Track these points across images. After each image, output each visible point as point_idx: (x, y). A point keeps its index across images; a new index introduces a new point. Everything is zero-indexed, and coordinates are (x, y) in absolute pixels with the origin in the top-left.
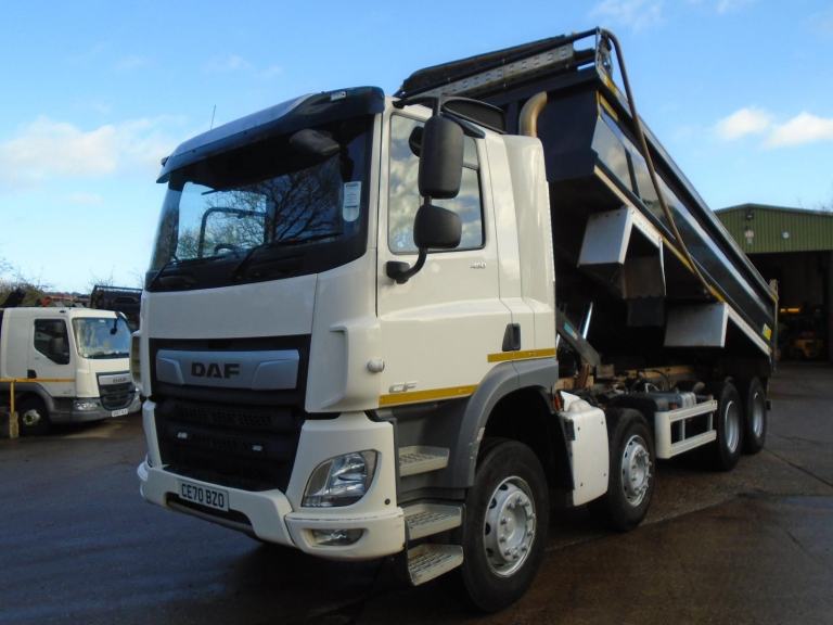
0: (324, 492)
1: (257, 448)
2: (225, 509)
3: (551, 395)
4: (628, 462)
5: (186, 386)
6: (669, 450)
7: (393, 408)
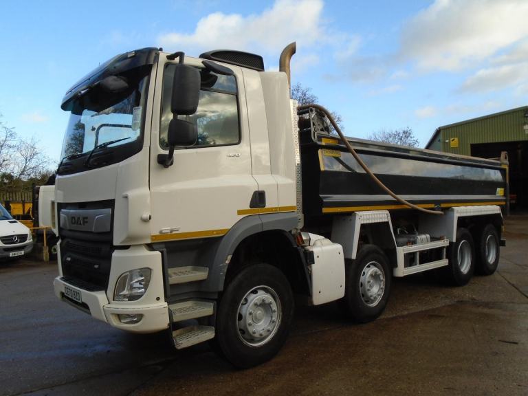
0: (125, 292)
1: (96, 266)
2: (80, 301)
3: (293, 235)
4: (365, 278)
5: (70, 230)
6: (402, 271)
7: (165, 243)
